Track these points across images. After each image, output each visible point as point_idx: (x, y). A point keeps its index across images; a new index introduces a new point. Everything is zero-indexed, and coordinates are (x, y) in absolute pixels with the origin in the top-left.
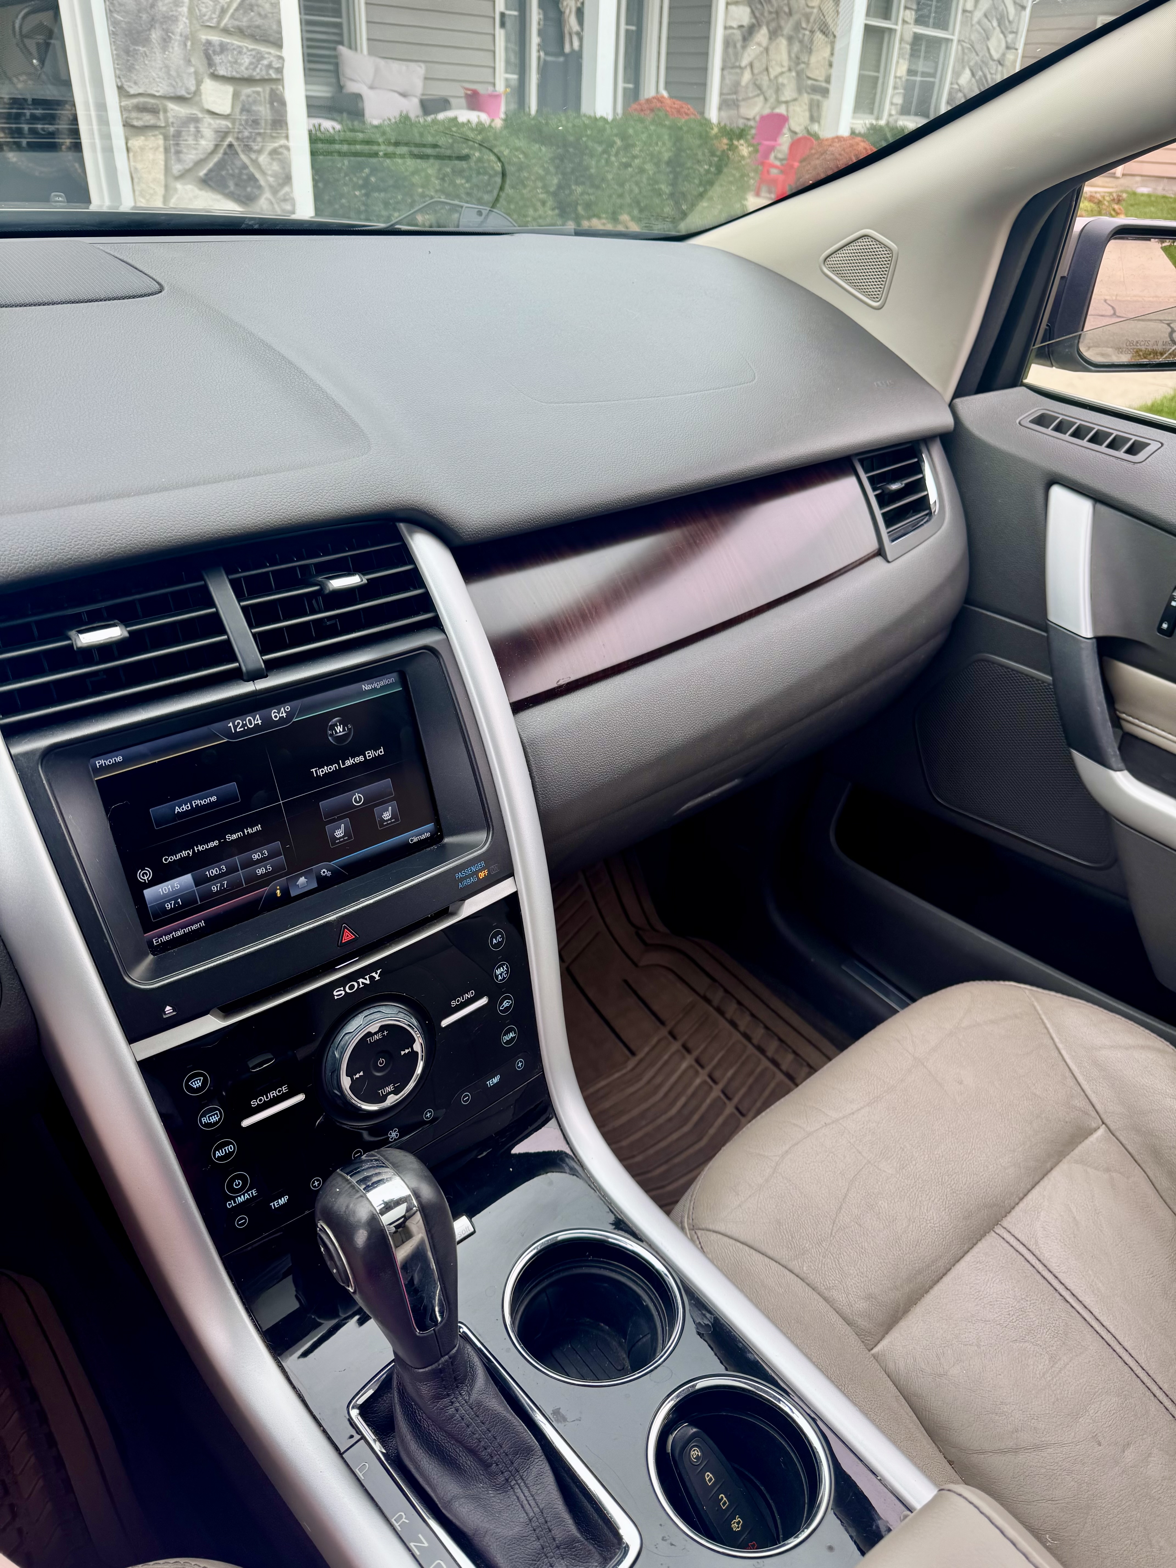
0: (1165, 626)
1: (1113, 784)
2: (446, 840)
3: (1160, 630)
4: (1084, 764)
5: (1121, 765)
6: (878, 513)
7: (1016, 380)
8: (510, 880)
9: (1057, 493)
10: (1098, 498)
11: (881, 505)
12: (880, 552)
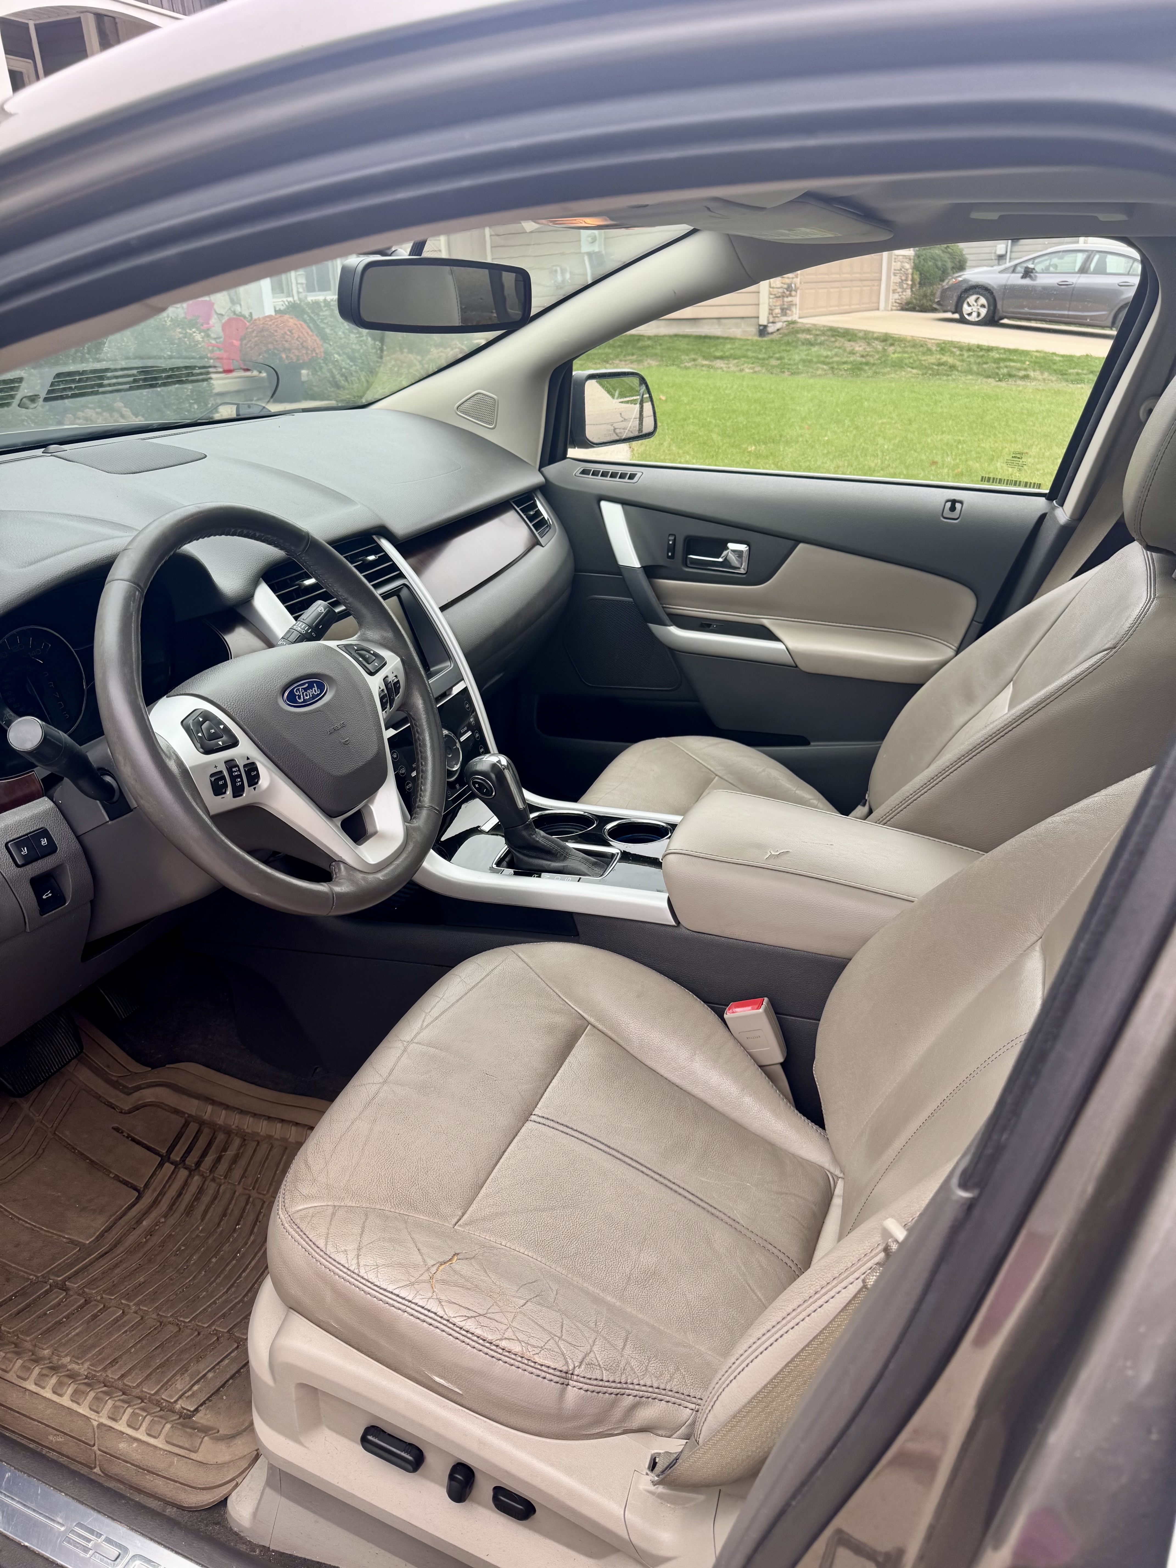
0: (670, 554)
1: (669, 631)
2: (431, 669)
3: (669, 557)
4: (655, 628)
5: (671, 623)
6: (531, 525)
7: (564, 457)
8: (463, 682)
9: (603, 504)
10: (624, 503)
11: (531, 522)
12: (538, 543)
